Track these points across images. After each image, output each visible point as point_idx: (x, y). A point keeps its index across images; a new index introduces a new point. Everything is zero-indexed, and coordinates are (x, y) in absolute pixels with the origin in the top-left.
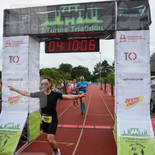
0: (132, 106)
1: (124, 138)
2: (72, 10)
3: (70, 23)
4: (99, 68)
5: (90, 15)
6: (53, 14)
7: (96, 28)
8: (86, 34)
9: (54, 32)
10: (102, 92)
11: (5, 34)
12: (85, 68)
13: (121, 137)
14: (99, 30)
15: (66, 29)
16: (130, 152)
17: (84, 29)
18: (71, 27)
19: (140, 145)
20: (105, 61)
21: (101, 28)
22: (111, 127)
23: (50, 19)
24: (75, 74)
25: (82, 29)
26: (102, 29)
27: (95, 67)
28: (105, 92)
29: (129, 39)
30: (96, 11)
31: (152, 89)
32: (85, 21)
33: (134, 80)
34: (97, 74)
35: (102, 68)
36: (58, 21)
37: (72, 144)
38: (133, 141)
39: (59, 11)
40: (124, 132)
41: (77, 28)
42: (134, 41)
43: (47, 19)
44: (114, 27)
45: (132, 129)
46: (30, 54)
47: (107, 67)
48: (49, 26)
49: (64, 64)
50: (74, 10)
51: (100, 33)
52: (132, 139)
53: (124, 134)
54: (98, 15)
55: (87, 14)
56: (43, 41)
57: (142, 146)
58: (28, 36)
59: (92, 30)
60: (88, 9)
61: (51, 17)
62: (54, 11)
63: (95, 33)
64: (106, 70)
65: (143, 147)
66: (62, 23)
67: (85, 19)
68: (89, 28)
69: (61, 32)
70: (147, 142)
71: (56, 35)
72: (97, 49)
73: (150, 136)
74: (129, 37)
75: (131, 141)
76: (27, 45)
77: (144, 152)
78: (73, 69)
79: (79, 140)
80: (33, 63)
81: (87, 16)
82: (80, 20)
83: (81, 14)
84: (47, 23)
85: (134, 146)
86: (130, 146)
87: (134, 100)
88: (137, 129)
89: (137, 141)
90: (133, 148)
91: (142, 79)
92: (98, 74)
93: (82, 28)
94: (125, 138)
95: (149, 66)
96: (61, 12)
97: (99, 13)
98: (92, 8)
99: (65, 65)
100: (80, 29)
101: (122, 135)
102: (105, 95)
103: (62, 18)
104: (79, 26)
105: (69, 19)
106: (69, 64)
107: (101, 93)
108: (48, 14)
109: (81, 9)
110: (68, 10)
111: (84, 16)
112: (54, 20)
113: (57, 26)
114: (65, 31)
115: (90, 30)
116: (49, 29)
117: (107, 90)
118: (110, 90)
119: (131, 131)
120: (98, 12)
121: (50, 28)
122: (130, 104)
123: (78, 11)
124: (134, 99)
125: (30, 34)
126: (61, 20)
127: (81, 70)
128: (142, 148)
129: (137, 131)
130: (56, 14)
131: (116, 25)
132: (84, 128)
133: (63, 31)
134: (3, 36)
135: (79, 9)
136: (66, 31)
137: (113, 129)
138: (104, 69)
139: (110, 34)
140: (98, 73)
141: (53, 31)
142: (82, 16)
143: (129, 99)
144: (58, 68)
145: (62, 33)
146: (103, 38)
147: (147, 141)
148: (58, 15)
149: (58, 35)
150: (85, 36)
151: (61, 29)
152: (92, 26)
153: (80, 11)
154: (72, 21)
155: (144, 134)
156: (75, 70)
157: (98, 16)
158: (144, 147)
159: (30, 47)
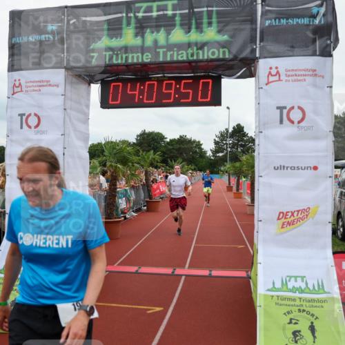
0: (292, 227)
1: (273, 296)
2: (161, 13)
3: (156, 42)
4: (224, 142)
5: (202, 23)
6: (119, 20)
7: (213, 53)
8: (191, 65)
9: (120, 61)
10: (231, 195)
11: (13, 66)
12: (194, 141)
13: (265, 295)
14: (221, 56)
15: (147, 56)
16: (284, 329)
17: (187, 54)
18: (158, 50)
19: (308, 313)
20: (239, 125)
21: (224, 53)
22: (247, 272)
23: (112, 32)
24: (172, 154)
25: (183, 56)
26: (227, 56)
27: (217, 139)
28: (238, 195)
29: (289, 76)
30: (214, 16)
31: (340, 190)
32: (190, 36)
33: (298, 168)
34: (221, 154)
35: (231, 142)
36: (129, 37)
37: (158, 309)
38: (292, 303)
39: (132, 15)
40: (274, 283)
41: (172, 52)
42: (300, 80)
43: (106, 32)
44: (254, 51)
45: (291, 277)
46: (68, 111)
47: (242, 140)
48: (110, 49)
49: (146, 131)
50: (165, 12)
51: (223, 64)
52: (289, 299)
53: (274, 289)
54: (219, 22)
55: (194, 22)
56: (96, 82)
57: (313, 315)
58: (64, 70)
59: (206, 57)
60: (196, 10)
61: (114, 28)
62: (119, 15)
63: (210, 64)
64: (241, 146)
65: (315, 317)
66: (138, 41)
67: (189, 32)
68: (198, 54)
69: (135, 61)
70: (322, 307)
71: (124, 67)
72: (216, 101)
73: (329, 293)
74: (289, 71)
75: (288, 303)
76: (60, 90)
77: (316, 328)
78: (168, 143)
79: (175, 301)
80: (75, 130)
81: (194, 26)
82: (178, 35)
83: (181, 21)
84: (105, 42)
85: (295, 315)
86: (285, 314)
87: (297, 215)
88: (303, 278)
89: (302, 303)
90: (291, 319)
91: (315, 168)
92: (223, 156)
93: (182, 53)
94: (275, 298)
95: (331, 138)
96: (136, 17)
97: (220, 20)
98: (205, 9)
99: (150, 134)
100: (178, 55)
101: (268, 290)
102: (237, 201)
103: (138, 30)
104: (175, 49)
105: (153, 32)
106: (158, 133)
107: (228, 198)
108: (109, 21)
109: (180, 10)
110: (152, 11)
111: (187, 27)
112: (120, 35)
113: (126, 49)
114: (145, 60)
115: (201, 57)
116: (109, 55)
117: (242, 191)
118: (249, 192)
119: (289, 281)
120: (218, 18)
121: (111, 53)
122: (289, 224)
123: (174, 15)
124: (298, 211)
125: (68, 67)
126: (136, 35)
127: (186, 146)
128: (313, 319)
129: (303, 281)
130: (124, 21)
131: (258, 45)
132: (186, 276)
133: (140, 61)
134: (9, 71)
135: (176, 10)
136: (147, 59)
137: (250, 278)
138: (237, 144)
139: (245, 66)
140: (222, 152)
141: (117, 59)
142: (182, 25)
143: (287, 212)
144: (135, 141)
145: (137, 64)
146: (230, 76)
147: (323, 304)
148: (129, 24)
149: (129, 67)
150: (190, 71)
151: (135, 55)
152: (206, 48)
153: (178, 15)
154: (161, 36)
155: (316, 288)
156: (172, 145)
157: (218, 26)
158: (317, 318)
159: (68, 94)
